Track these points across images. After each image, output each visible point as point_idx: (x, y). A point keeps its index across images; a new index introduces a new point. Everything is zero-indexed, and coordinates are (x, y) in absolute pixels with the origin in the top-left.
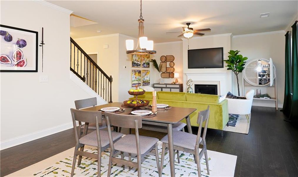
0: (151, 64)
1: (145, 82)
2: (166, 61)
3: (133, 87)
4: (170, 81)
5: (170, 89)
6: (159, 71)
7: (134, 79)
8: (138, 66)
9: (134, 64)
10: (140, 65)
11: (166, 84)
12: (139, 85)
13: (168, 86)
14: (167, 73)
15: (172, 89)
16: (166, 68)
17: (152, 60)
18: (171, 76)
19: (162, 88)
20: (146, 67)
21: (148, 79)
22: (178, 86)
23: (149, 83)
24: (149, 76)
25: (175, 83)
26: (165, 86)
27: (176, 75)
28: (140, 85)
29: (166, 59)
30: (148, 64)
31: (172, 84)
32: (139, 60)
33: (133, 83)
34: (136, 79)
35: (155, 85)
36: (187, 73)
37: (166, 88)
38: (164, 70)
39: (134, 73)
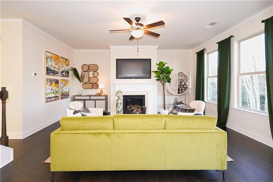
0: (71, 73)
1: (64, 94)
2: (89, 70)
3: (47, 102)
4: (94, 92)
5: (94, 101)
6: (80, 81)
7: (49, 91)
8: (55, 73)
9: (49, 71)
10: (57, 73)
11: (90, 96)
12: (56, 99)
13: (92, 98)
14: (89, 83)
15: (96, 101)
16: (89, 77)
17: (72, 68)
18: (94, 86)
19: (84, 100)
20: (65, 77)
21: (67, 90)
22: (104, 98)
23: (69, 95)
24: (68, 87)
25: (100, 94)
26: (88, 98)
27: (101, 86)
28: (58, 98)
29: (89, 68)
30: (68, 72)
31: (96, 96)
32: (57, 67)
33: (47, 97)
34: (52, 91)
35: (76, 98)
36: (115, 84)
37: (90, 100)
38: (86, 80)
39: (49, 83)
